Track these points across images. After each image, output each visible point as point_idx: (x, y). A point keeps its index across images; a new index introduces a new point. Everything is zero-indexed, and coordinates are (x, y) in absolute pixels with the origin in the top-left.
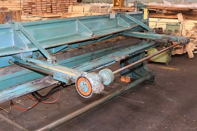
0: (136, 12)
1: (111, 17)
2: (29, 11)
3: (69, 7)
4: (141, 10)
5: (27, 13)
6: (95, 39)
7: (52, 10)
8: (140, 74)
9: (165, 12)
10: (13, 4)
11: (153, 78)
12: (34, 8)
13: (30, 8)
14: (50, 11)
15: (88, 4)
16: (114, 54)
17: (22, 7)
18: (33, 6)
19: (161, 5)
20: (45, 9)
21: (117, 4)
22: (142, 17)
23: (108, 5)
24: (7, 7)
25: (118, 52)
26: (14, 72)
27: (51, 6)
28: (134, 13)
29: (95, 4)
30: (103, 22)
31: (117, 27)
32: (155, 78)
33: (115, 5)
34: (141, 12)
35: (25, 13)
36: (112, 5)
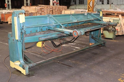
0: (97, 13)
1: (85, 15)
2: (40, 13)
3: (62, 11)
4: (99, 12)
5: (39, 14)
6: (78, 22)
7: (53, 12)
8: (98, 41)
9: (116, 14)
10: (31, 9)
11: (104, 43)
12: (43, 11)
13: (41, 11)
14: (51, 13)
15: (73, 10)
16: (86, 28)
17: (37, 10)
18: (42, 10)
19: (116, 11)
20: (49, 12)
21: (90, 10)
22: (99, 15)
23: (85, 10)
24: (28, 10)
25: (87, 28)
26: (48, 33)
27: (52, 10)
28: (96, 13)
29: (77, 10)
30: (81, 17)
31: (88, 19)
32: (106, 43)
33: (89, 11)
34: (99, 13)
35: (38, 14)
36: (87, 11)
